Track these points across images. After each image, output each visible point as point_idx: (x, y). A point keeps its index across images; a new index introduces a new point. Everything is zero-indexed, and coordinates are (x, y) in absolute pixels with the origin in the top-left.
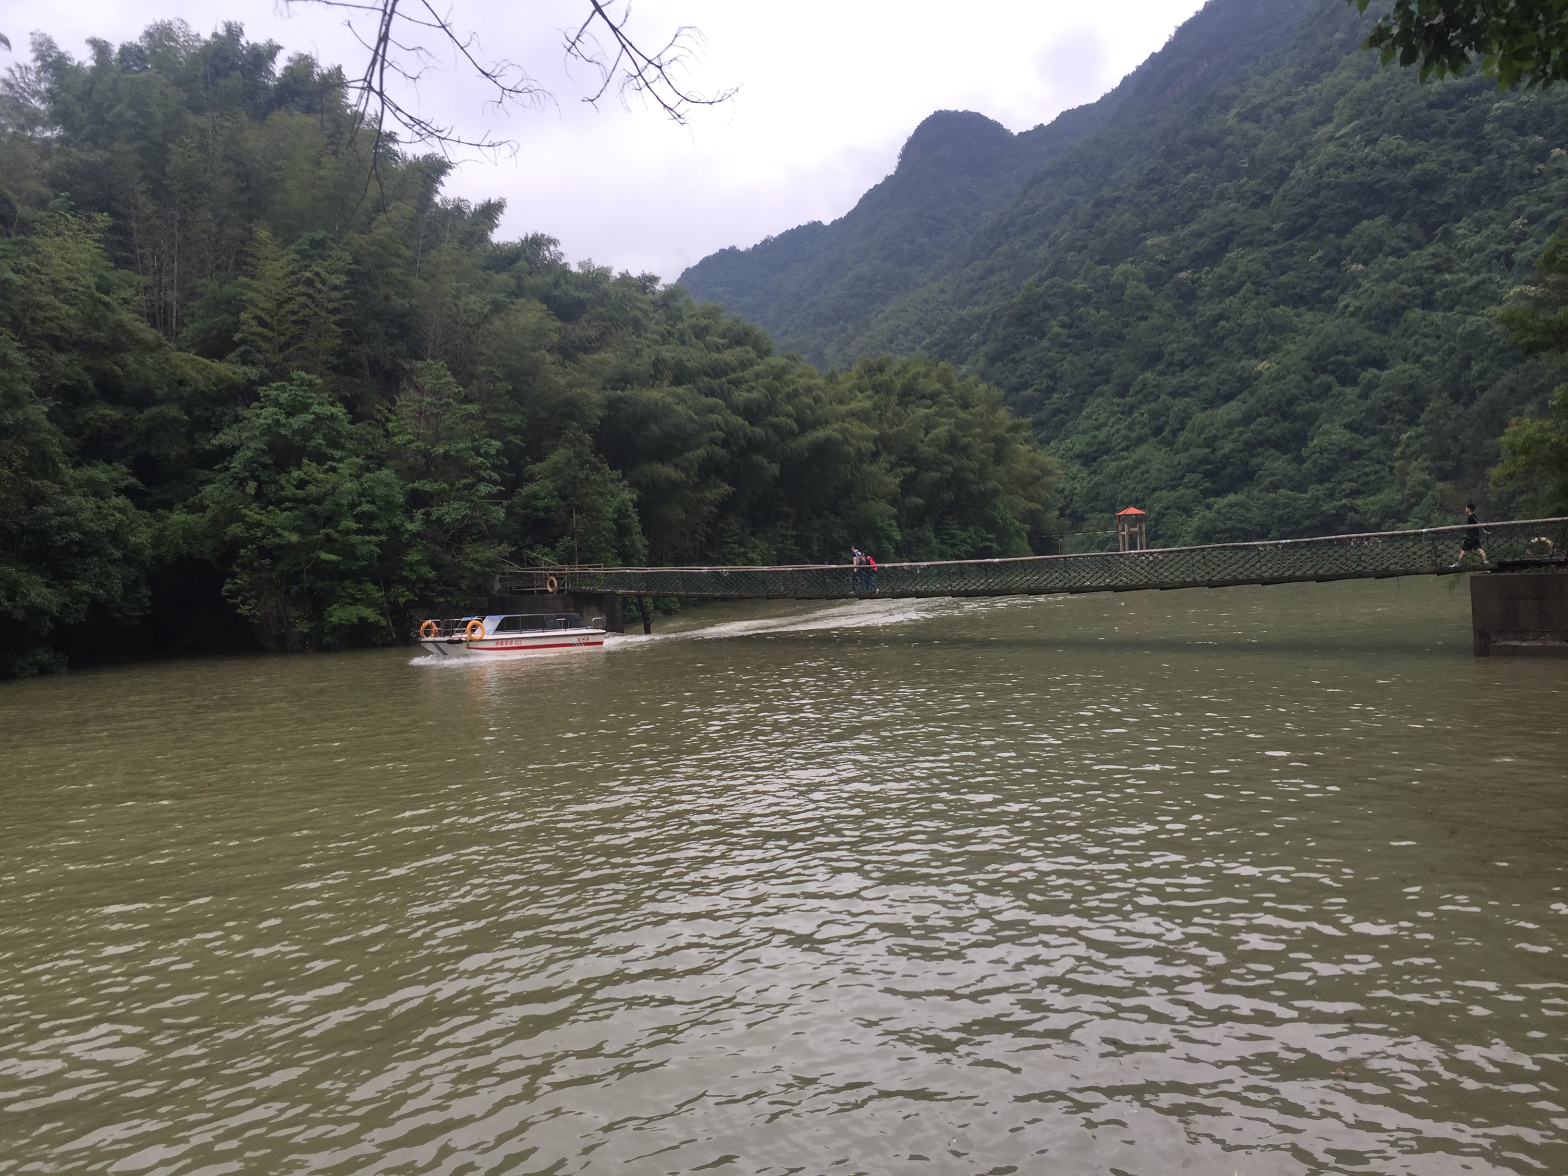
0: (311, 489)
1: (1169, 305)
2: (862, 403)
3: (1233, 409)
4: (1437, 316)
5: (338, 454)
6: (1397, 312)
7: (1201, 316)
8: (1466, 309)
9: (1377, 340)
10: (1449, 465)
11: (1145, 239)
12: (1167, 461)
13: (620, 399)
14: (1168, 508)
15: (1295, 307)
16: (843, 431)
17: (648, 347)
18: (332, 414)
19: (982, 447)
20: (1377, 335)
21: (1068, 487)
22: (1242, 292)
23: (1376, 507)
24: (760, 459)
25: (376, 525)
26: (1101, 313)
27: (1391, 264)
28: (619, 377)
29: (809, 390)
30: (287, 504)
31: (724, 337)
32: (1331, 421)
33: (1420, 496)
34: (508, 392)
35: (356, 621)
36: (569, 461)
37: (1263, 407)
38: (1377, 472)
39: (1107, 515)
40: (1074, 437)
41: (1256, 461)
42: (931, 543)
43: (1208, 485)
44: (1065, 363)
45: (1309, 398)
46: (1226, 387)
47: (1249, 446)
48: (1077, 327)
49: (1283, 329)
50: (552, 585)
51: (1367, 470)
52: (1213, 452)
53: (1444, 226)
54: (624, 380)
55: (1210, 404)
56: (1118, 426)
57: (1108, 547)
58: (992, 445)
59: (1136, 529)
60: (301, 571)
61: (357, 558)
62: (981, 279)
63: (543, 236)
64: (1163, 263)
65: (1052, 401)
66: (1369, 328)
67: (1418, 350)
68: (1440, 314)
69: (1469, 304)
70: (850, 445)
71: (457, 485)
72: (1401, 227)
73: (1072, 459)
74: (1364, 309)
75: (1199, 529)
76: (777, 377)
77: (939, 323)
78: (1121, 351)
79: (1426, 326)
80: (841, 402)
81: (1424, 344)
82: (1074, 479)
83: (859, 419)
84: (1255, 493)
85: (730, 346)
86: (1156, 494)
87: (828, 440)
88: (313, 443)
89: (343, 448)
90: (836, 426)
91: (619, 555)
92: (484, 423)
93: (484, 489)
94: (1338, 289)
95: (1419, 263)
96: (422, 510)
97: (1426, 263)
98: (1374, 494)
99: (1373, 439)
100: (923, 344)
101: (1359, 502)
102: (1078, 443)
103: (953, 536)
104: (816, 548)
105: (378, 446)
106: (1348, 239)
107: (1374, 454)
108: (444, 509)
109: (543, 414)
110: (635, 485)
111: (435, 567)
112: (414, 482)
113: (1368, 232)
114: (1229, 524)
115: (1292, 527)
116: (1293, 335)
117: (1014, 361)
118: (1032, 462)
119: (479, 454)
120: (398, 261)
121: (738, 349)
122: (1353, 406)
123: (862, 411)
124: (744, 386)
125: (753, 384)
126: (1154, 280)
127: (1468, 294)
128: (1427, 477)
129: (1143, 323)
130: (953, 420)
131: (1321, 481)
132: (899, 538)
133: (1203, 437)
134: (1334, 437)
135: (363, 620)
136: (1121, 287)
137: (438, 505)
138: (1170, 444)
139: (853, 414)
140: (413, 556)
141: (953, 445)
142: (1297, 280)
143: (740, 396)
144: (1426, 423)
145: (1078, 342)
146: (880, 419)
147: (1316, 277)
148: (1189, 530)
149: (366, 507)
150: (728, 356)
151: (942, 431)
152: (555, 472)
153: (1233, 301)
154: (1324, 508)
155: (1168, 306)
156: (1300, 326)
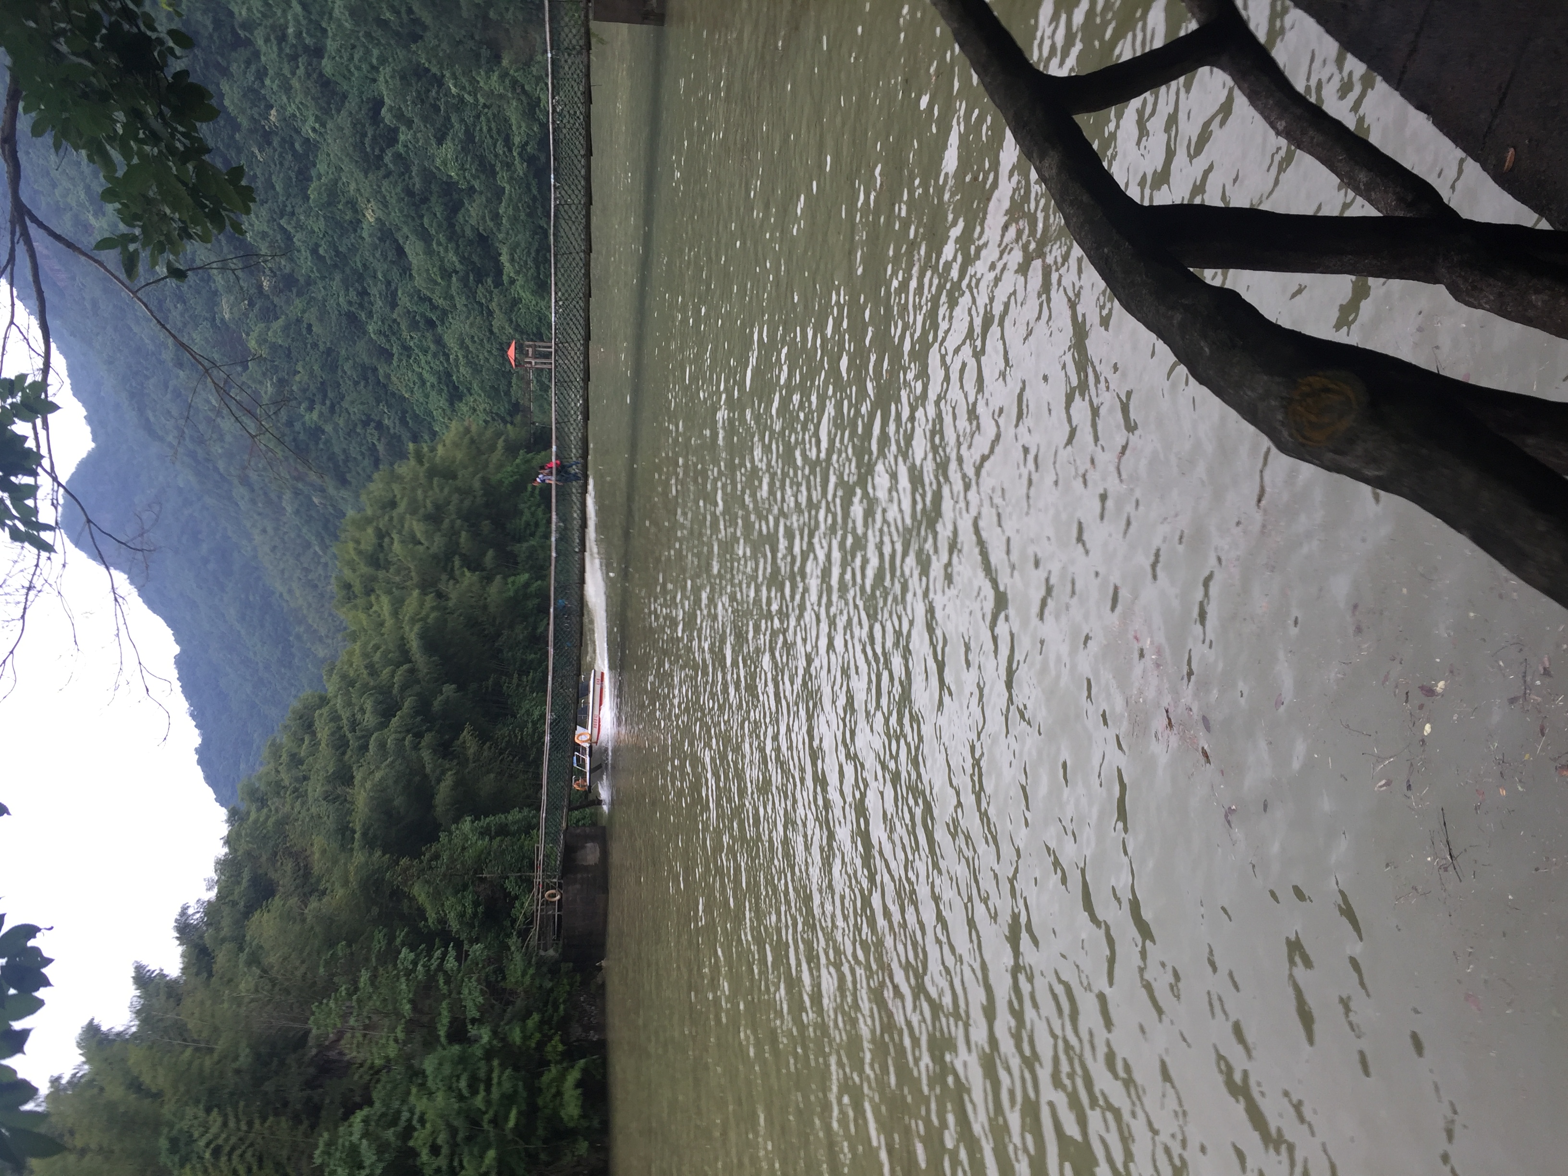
0: (441, 1139)
1: (297, 301)
2: (384, 605)
3: (414, 251)
4: (331, 45)
5: (405, 1115)
6: (325, 84)
7: (312, 271)
8: (326, 17)
9: (352, 103)
10: (485, 52)
11: (223, 320)
12: (463, 318)
13: (364, 834)
14: (511, 321)
15: (309, 179)
16: (413, 621)
17: (308, 810)
18: (363, 1121)
19: (437, 490)
20: (347, 104)
21: (483, 416)
22: (289, 228)
23: (523, 125)
24: (437, 704)
25: (482, 1074)
26: (300, 369)
27: (273, 82)
28: (340, 837)
29: (365, 655)
30: (456, 1164)
31: (303, 740)
32: (432, 158)
33: (515, 83)
34: (349, 945)
35: (579, 1091)
36: (427, 882)
37: (413, 219)
38: (488, 121)
39: (514, 380)
40: (431, 407)
41: (468, 232)
42: (533, 546)
43: (489, 281)
44: (351, 410)
45: (407, 176)
46: (390, 255)
47: (453, 236)
48: (314, 395)
49: (333, 192)
50: (554, 896)
51: (485, 129)
52: (457, 272)
53: (236, 27)
54: (344, 832)
55: (406, 271)
56: (423, 361)
57: (547, 382)
58: (436, 480)
59: (530, 350)
60: (526, 1150)
61: (516, 1092)
62: (253, 491)
63: (176, 921)
64: (251, 304)
65: (391, 425)
66: (339, 111)
67: (365, 67)
68: (329, 42)
69: (322, 14)
70: (427, 616)
71: (445, 991)
72: (234, 68)
73: (454, 411)
74: (319, 114)
75: (533, 293)
76: (352, 683)
77: (299, 536)
78: (343, 352)
79: (341, 57)
80: (382, 624)
81: (360, 61)
82: (475, 410)
83: (401, 607)
84: (501, 236)
85: (314, 734)
86: (495, 330)
87: (423, 636)
88: (392, 1139)
89: (399, 1112)
90: (407, 628)
91: (527, 833)
92: (381, 970)
93: (451, 963)
94: (295, 136)
95: (274, 56)
96: (470, 1027)
97: (275, 48)
98: (510, 126)
99: (454, 119)
100: (321, 553)
101: (517, 140)
102: (438, 402)
103: (528, 524)
104: (533, 656)
105: (399, 1077)
106: (243, 121)
107: (470, 121)
108: (469, 1004)
109: (375, 910)
110: (457, 820)
111: (528, 1014)
112: (439, 1036)
113: (236, 101)
114: (530, 263)
115: (538, 205)
116: (340, 184)
117: (346, 460)
118: (456, 445)
119: (414, 970)
120: (196, 1063)
121: (317, 723)
122: (419, 135)
123: (393, 605)
124: (359, 716)
125: (357, 708)
126: (269, 314)
127: (310, 13)
128: (496, 73)
129: (314, 329)
130: (408, 516)
131: (494, 174)
132: (526, 576)
133: (439, 280)
134: (449, 156)
135: (579, 1084)
136: (274, 347)
137: (464, 1012)
138: (445, 313)
139: (395, 613)
140: (516, 1036)
141: (434, 518)
142: (282, 175)
143: (369, 719)
144: (442, 68)
145: (330, 395)
146: (403, 588)
147: (280, 155)
148: (534, 302)
149: (463, 1084)
150: (323, 733)
151: (418, 528)
152: (437, 896)
153: (298, 238)
154: (521, 174)
155: (299, 303)
156: (331, 176)
